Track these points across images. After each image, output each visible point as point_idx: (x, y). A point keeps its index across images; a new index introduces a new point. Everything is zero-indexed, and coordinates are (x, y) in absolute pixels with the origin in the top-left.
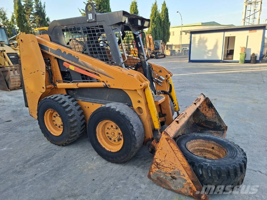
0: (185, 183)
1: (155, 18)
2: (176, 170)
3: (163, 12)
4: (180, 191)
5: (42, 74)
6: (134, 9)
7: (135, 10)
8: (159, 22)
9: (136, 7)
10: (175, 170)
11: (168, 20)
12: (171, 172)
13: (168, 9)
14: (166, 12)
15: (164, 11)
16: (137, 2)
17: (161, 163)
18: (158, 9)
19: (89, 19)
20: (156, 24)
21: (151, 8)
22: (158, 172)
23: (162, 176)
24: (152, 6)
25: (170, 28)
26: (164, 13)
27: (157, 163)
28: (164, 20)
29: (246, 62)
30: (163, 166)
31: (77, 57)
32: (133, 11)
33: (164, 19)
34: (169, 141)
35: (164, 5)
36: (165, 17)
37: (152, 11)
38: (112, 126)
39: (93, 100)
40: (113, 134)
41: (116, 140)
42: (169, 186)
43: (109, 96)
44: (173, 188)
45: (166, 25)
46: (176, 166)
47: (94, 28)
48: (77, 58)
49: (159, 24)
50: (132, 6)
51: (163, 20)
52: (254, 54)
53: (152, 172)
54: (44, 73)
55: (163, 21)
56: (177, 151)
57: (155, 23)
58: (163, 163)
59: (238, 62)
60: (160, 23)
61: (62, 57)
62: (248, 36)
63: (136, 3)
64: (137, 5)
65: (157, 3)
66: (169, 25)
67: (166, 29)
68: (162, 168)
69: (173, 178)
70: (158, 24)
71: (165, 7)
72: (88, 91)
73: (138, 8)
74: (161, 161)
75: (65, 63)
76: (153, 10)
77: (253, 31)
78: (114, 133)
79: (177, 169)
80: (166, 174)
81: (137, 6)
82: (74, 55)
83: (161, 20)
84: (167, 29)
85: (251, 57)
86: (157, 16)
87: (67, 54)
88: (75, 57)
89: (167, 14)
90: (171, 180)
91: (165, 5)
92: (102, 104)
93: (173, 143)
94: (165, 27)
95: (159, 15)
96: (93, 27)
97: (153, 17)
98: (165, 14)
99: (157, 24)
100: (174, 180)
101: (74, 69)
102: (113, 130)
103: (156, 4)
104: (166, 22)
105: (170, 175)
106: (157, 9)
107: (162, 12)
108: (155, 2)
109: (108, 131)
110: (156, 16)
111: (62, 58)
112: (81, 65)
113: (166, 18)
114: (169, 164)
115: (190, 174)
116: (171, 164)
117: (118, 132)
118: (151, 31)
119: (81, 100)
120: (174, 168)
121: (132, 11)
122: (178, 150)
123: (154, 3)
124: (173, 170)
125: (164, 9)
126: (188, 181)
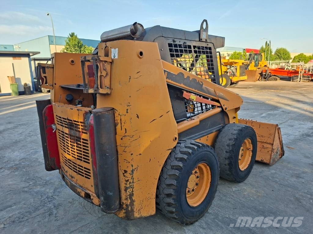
19: (203, 37)
29: (21, 93)
31: (202, 82)
52: (26, 84)
59: (9, 94)
62: (13, 64)
75: (185, 92)
77: (17, 58)
82: (199, 81)
85: (25, 88)
87: (191, 79)
96: (204, 47)
101: (196, 99)
111: (184, 86)
112: (204, 93)
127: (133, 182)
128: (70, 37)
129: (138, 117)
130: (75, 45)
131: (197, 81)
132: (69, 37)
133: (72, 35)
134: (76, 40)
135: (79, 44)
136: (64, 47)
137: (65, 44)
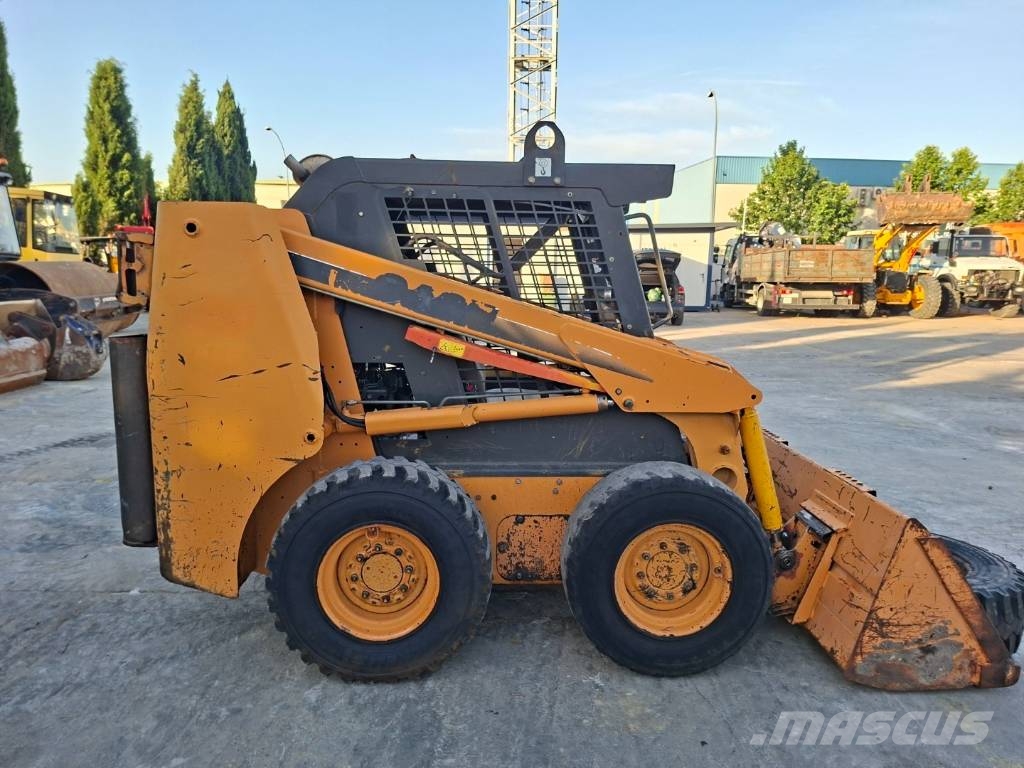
0: (959, 654)
1: (198, 140)
2: (938, 623)
3: (226, 124)
4: (943, 683)
5: (310, 379)
6: (109, 94)
7: (116, 97)
8: (214, 159)
9: (122, 87)
10: (933, 626)
11: (246, 156)
12: (920, 637)
13: (242, 112)
14: (238, 123)
15: (227, 120)
16: (124, 67)
17: (895, 617)
18: (206, 109)
19: (538, 174)
20: (204, 166)
21: (179, 100)
22: (881, 647)
23: (893, 657)
24: (183, 94)
25: (256, 187)
26: (230, 126)
27: (881, 620)
28: (233, 152)
30: (898, 625)
31: (489, 306)
32: (105, 101)
33: (230, 148)
34: (928, 546)
35: (227, 95)
36: (235, 142)
37: (180, 111)
38: (663, 546)
39: (515, 467)
40: (665, 573)
41: (678, 593)
42: (911, 680)
43: (589, 443)
44: (923, 681)
45: (240, 173)
46: (937, 614)
47: (551, 209)
48: (489, 310)
49: (213, 167)
50: (100, 78)
51: (226, 152)
53: (862, 654)
54: (316, 373)
55: (229, 157)
56: (948, 567)
57: (199, 162)
58: (899, 615)
60: (219, 163)
61: (403, 305)
63: (117, 71)
64: (126, 81)
65: (200, 84)
66: (251, 176)
67: (242, 187)
68: (895, 632)
69: (928, 650)
70: (210, 166)
71: (230, 105)
72: (493, 432)
73: (129, 93)
74: (894, 611)
75: (417, 329)
76: (186, 107)
78: (669, 569)
79: (939, 620)
80: (906, 648)
81: (122, 81)
82: (474, 301)
83: (219, 153)
84: (246, 188)
86: (206, 136)
87: (436, 294)
88: (477, 306)
89: (242, 131)
90: (920, 658)
91: (232, 97)
92: (561, 476)
93: (939, 548)
94: (238, 179)
95: (211, 131)
96: (550, 203)
97: (188, 134)
98: (233, 132)
99: (207, 164)
100: (929, 657)
101: (465, 352)
102: (668, 558)
103: (194, 86)
104: (239, 163)
105: (916, 646)
106: (201, 106)
107: (221, 122)
108: (193, 79)
109: (642, 566)
110: (200, 136)
111: (406, 310)
112: (502, 337)
113: (239, 147)
114: (916, 614)
115: (976, 622)
116: (923, 613)
117: (689, 563)
118: (185, 192)
119: (462, 472)
120: (930, 620)
121: (101, 101)
122: (950, 563)
123: (188, 83)
124: (927, 628)
125: (229, 110)
126: (966, 647)
127: (168, 498)
128: (779, 155)
129: (183, 361)
130: (790, 181)
131: (469, 302)
132: (776, 156)
133: (789, 149)
134: (797, 164)
135: (802, 176)
136: (754, 189)
137: (760, 178)
